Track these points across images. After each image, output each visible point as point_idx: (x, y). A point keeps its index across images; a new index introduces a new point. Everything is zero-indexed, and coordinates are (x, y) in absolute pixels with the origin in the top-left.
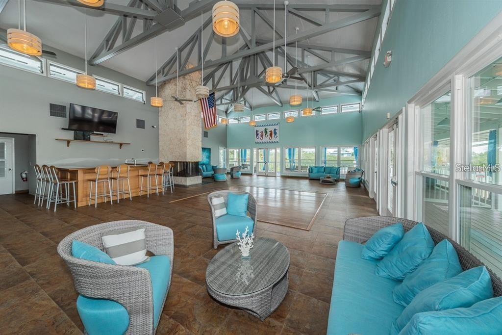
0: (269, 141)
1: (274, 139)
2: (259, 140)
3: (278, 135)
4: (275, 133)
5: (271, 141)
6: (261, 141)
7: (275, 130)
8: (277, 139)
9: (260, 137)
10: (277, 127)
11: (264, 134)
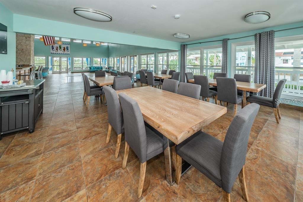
0: (62, 53)
1: (66, 52)
2: (54, 52)
3: (69, 50)
4: (68, 49)
5: (64, 53)
6: (56, 53)
7: (67, 47)
8: (69, 53)
9: (55, 50)
10: (69, 46)
11: (59, 48)
